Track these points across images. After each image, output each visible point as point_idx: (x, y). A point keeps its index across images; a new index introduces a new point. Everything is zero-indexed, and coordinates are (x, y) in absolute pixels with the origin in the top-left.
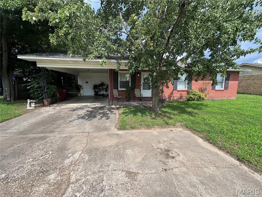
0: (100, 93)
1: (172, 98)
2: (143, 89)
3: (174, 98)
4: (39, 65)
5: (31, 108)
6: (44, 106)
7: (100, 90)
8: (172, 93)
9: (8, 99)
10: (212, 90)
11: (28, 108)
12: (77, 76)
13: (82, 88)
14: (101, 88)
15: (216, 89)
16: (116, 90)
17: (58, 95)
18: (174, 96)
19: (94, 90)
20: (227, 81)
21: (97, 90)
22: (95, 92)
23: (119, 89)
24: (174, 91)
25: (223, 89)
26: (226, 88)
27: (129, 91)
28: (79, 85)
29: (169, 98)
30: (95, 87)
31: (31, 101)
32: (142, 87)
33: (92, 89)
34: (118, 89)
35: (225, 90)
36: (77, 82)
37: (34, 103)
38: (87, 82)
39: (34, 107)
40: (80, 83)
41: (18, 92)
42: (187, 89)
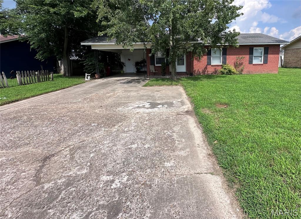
0: (142, 70)
1: (206, 72)
2: (178, 64)
3: (208, 73)
4: (93, 48)
5: (88, 80)
6: (96, 79)
7: (142, 67)
8: (206, 68)
9: (67, 75)
10: (250, 65)
11: (86, 79)
12: (120, 54)
13: (125, 66)
14: (142, 65)
15: (253, 63)
16: (153, 66)
17: (105, 71)
18: (209, 71)
19: (136, 67)
20: (265, 55)
21: (139, 67)
22: (137, 68)
23: (156, 65)
24: (208, 66)
25: (262, 63)
26: (266, 62)
27: (164, 66)
28: (122, 63)
29: (203, 72)
30: (137, 64)
31: (88, 74)
32: (176, 63)
33: (134, 66)
34: (154, 65)
35: (264, 64)
36: (120, 59)
37: (89, 76)
38: (129, 60)
39: (89, 79)
40: (122, 60)
41: (73, 69)
42: (221, 64)
